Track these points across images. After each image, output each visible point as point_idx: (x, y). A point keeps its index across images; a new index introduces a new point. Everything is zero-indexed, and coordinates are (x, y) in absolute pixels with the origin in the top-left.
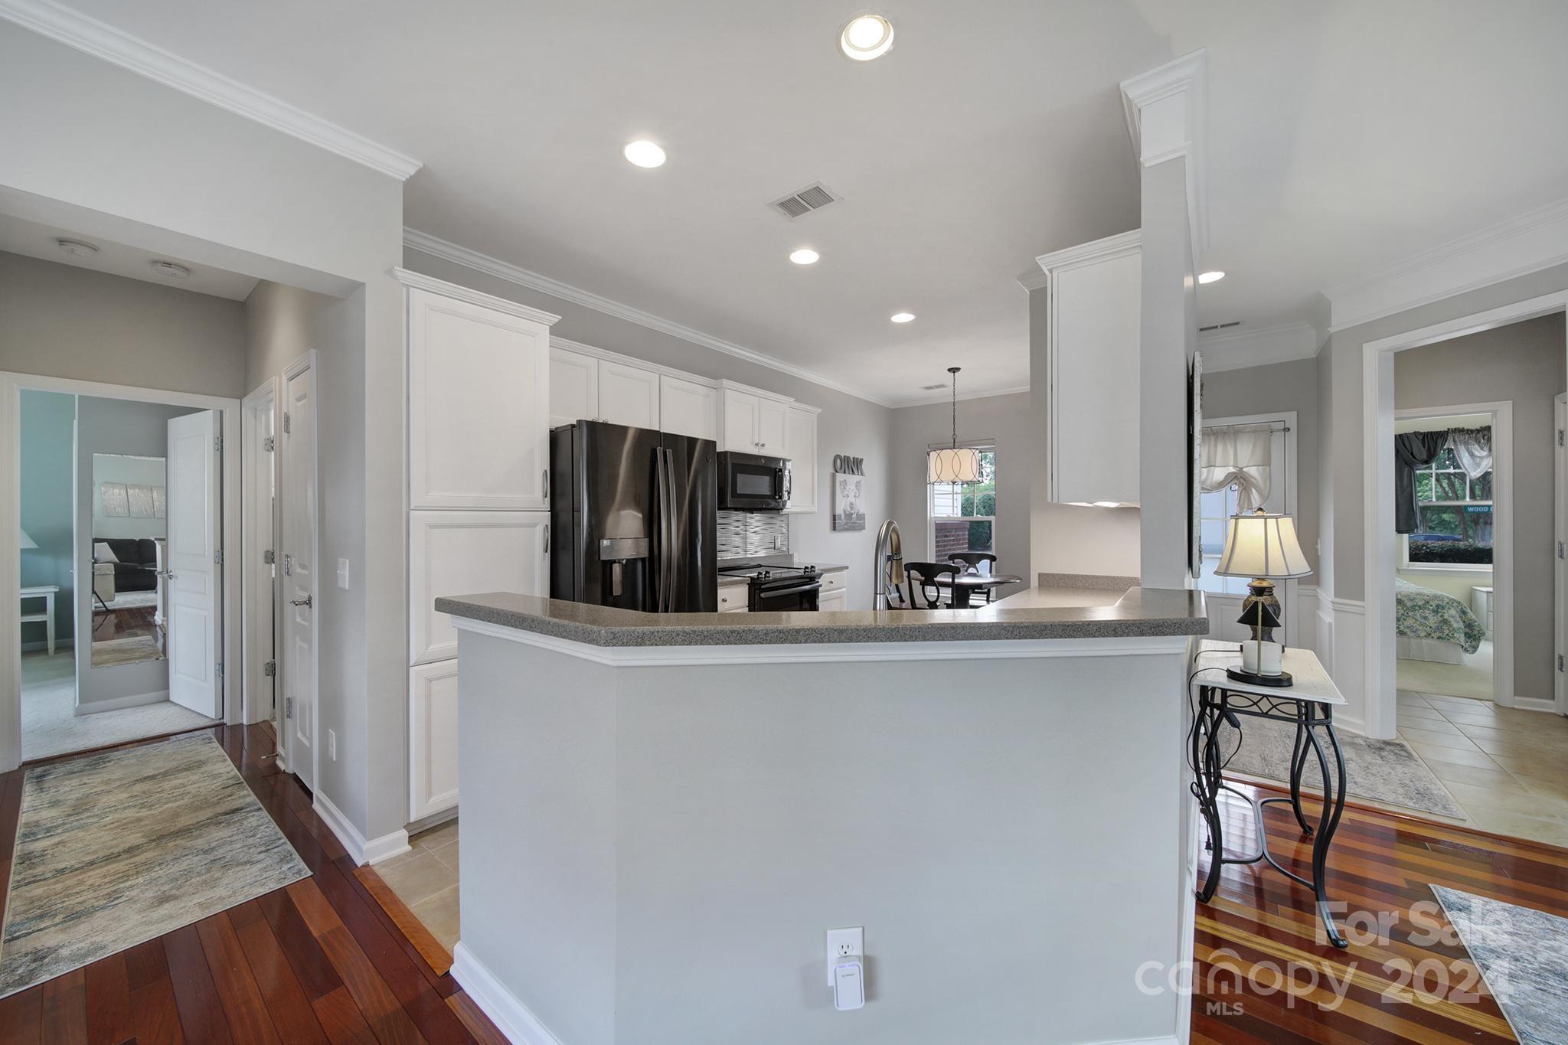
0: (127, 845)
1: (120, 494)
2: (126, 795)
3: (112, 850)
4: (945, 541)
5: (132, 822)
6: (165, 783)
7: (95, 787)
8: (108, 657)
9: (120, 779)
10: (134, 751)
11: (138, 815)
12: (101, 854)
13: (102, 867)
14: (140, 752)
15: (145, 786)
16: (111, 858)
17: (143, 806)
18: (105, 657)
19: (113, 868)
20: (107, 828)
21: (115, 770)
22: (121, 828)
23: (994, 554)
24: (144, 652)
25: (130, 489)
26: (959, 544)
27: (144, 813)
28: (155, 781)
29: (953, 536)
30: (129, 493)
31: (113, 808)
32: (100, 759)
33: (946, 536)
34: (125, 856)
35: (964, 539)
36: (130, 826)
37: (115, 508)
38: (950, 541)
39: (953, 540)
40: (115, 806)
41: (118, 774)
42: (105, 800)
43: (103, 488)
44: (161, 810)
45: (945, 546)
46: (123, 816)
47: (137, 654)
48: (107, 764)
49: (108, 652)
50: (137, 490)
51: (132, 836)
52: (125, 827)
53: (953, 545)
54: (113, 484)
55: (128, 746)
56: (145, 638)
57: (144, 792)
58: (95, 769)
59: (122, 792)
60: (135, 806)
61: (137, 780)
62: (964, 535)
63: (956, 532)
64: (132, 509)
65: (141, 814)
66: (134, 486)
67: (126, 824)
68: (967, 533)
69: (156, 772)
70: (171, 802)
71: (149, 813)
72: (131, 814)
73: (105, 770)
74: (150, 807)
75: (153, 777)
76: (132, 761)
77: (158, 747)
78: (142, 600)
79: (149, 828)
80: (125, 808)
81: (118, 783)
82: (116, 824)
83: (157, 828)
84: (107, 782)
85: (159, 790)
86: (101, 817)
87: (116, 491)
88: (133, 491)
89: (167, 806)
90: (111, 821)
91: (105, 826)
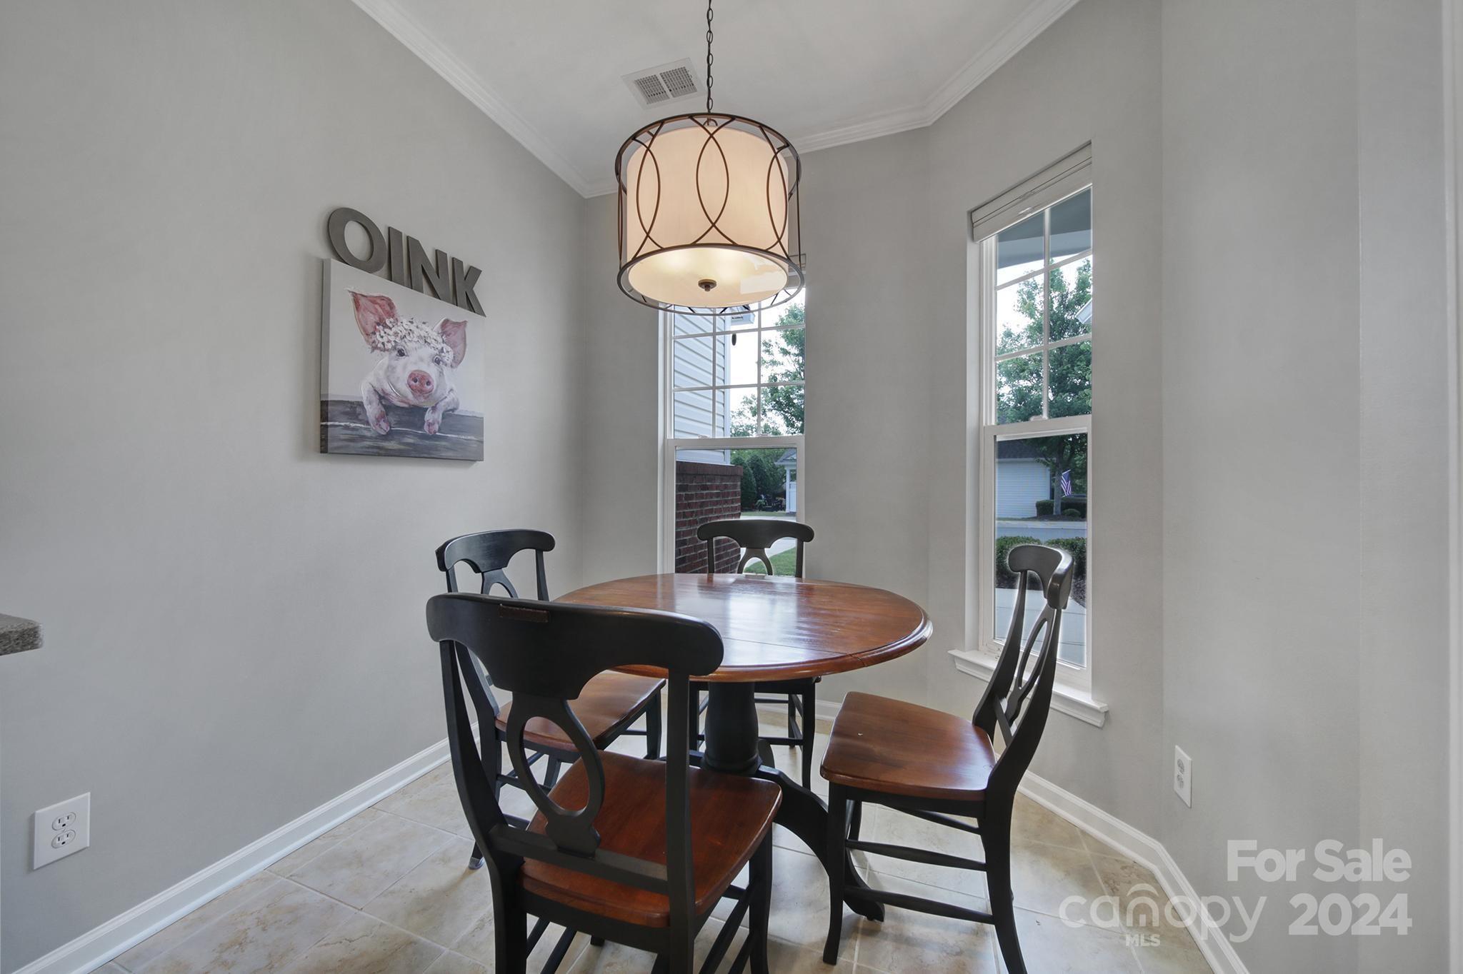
4: (702, 496)
23: (803, 522)
26: (726, 502)
29: (717, 488)
33: (705, 488)
35: (735, 494)
38: (712, 495)
39: (718, 495)
45: (702, 504)
53: (717, 503)
62: (735, 486)
63: (722, 480)
68: (739, 483)
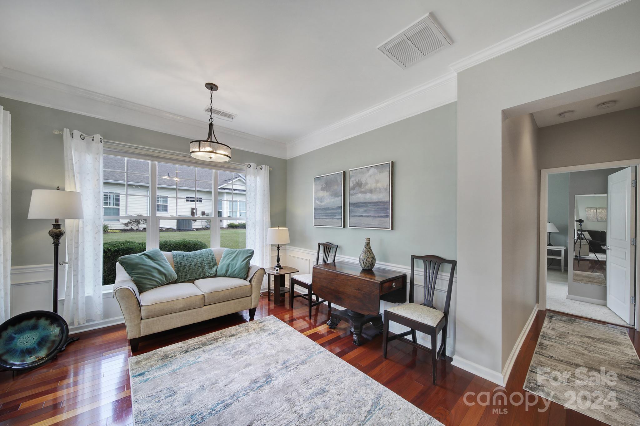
0: (576, 363)
1: (593, 212)
2: (580, 340)
3: (570, 360)
5: (580, 353)
6: (598, 344)
7: (568, 330)
8: (583, 278)
9: (579, 332)
10: (586, 322)
11: (583, 351)
12: (566, 359)
13: (564, 365)
14: (589, 324)
15: (589, 340)
16: (569, 364)
17: (586, 349)
18: (582, 278)
19: (569, 369)
20: (570, 350)
21: (578, 327)
22: (576, 353)
24: (599, 280)
25: (598, 209)
27: (586, 352)
28: (594, 340)
30: (597, 211)
31: (574, 343)
32: (573, 319)
34: (574, 366)
36: (579, 354)
37: (591, 217)
40: (575, 342)
41: (578, 329)
42: (571, 338)
43: (586, 210)
44: (594, 355)
46: (577, 349)
47: (595, 281)
48: (575, 323)
49: (583, 276)
50: (601, 210)
51: (579, 359)
52: (577, 354)
54: (591, 208)
55: (585, 319)
56: (600, 275)
57: (587, 343)
58: (570, 323)
59: (579, 338)
60: (583, 347)
61: (585, 336)
64: (598, 218)
65: (585, 352)
66: (600, 208)
67: (578, 353)
69: (595, 337)
70: (599, 354)
71: (588, 353)
72: (580, 349)
73: (573, 325)
74: (589, 351)
75: (593, 338)
76: (585, 327)
77: (598, 326)
78: (601, 257)
79: (587, 360)
80: (578, 346)
81: (578, 333)
82: (573, 350)
83: (591, 363)
84: (573, 331)
85: (594, 345)
86: (569, 344)
87: (592, 210)
88: (599, 210)
89: (597, 355)
90: (572, 348)
91: (569, 349)
